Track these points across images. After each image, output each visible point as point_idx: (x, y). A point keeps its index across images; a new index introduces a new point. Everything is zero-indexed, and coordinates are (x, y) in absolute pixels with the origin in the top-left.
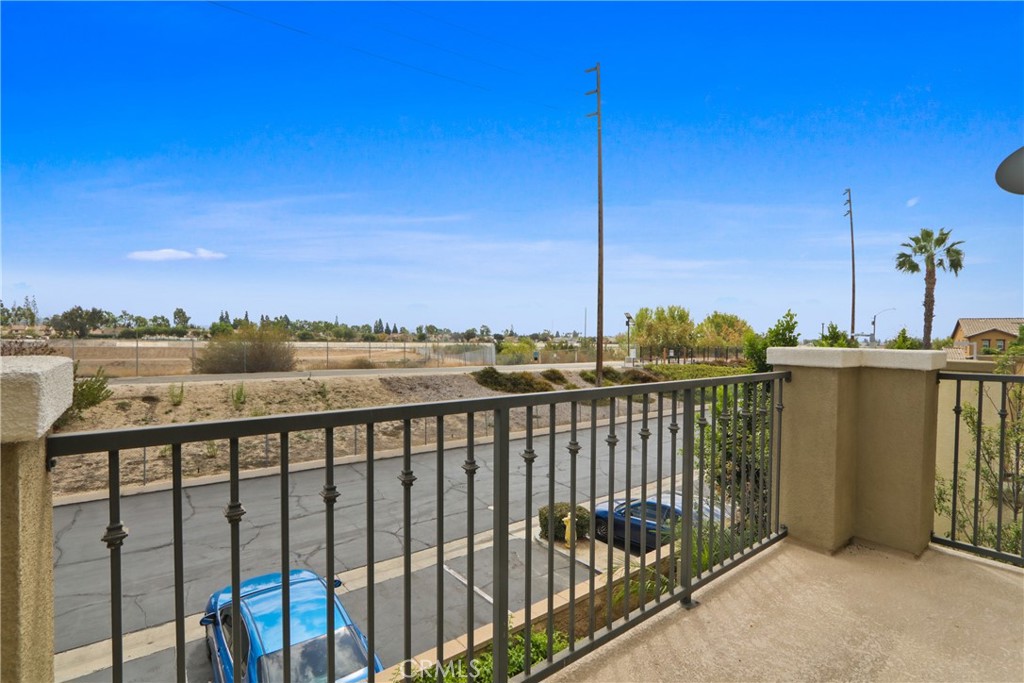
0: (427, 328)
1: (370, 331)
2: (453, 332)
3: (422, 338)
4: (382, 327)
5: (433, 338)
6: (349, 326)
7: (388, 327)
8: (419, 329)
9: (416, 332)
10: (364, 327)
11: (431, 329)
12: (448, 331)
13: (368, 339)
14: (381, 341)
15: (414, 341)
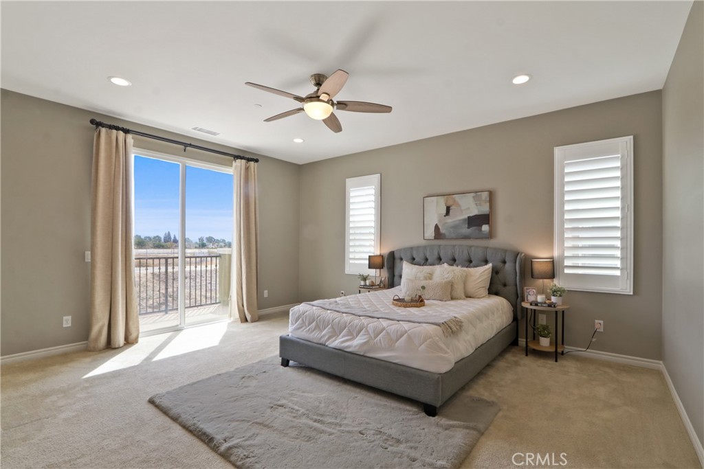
0: (207, 238)
1: (160, 241)
2: (227, 241)
3: (203, 246)
4: (170, 238)
5: (211, 245)
6: (143, 237)
7: (175, 237)
8: (201, 239)
9: (198, 242)
10: (155, 238)
11: (210, 240)
12: (224, 241)
13: (159, 246)
14: (169, 248)
15: (196, 248)
